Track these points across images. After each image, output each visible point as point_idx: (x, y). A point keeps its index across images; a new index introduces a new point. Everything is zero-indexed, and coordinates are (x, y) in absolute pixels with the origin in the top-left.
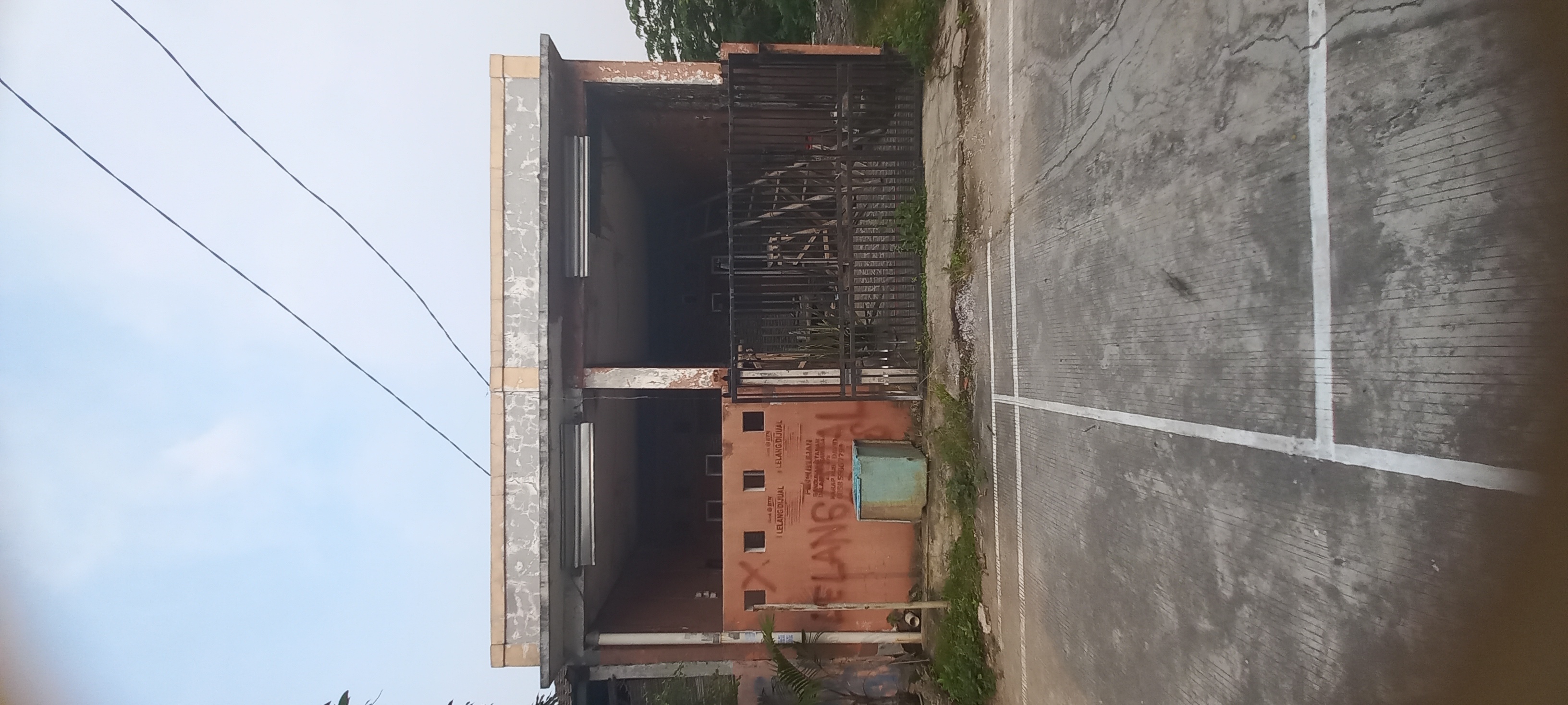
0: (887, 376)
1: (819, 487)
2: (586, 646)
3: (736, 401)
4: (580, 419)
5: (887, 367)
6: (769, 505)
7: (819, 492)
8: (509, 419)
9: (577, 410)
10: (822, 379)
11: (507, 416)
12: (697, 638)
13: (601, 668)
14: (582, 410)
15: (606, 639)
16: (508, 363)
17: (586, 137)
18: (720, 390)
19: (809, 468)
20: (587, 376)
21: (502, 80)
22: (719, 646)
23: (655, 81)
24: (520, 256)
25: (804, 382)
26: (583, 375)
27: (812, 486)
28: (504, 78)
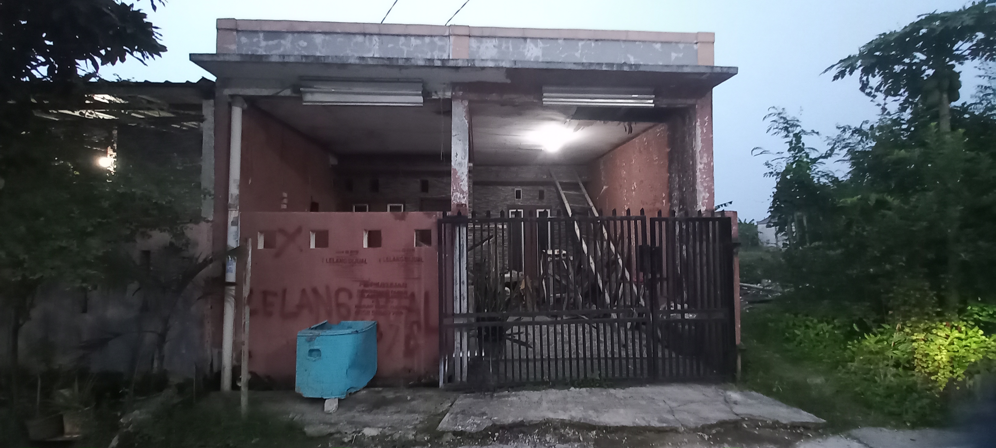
0: (461, 355)
1: (366, 295)
2: (232, 96)
3: (439, 223)
4: (426, 94)
5: (469, 355)
6: (351, 252)
7: (362, 294)
8: (427, 40)
9: (433, 94)
10: (458, 297)
11: (429, 38)
12: (234, 190)
13: (213, 109)
14: (433, 97)
15: (237, 114)
16: (473, 40)
17: (653, 105)
18: (450, 210)
19: (383, 285)
20: (462, 101)
21: (695, 42)
22: (226, 209)
23: (698, 160)
24: (558, 52)
25: (456, 282)
26: (462, 99)
27: (367, 289)
28: (696, 43)
